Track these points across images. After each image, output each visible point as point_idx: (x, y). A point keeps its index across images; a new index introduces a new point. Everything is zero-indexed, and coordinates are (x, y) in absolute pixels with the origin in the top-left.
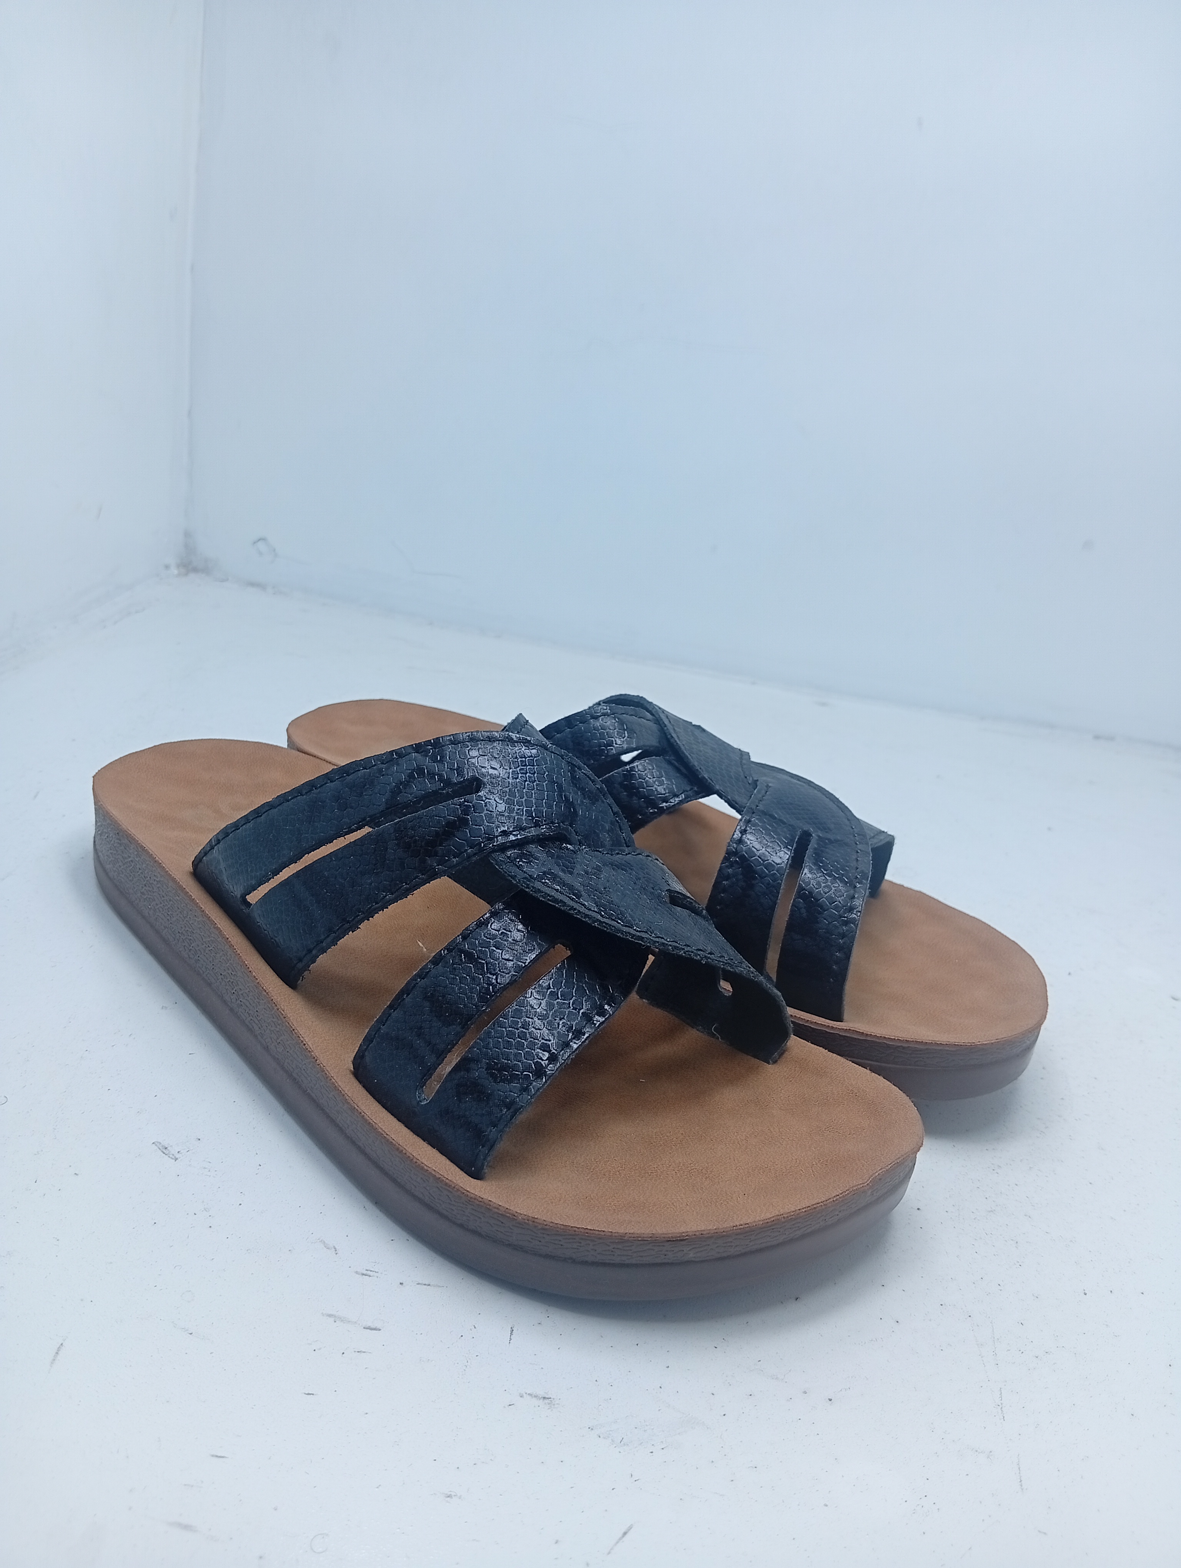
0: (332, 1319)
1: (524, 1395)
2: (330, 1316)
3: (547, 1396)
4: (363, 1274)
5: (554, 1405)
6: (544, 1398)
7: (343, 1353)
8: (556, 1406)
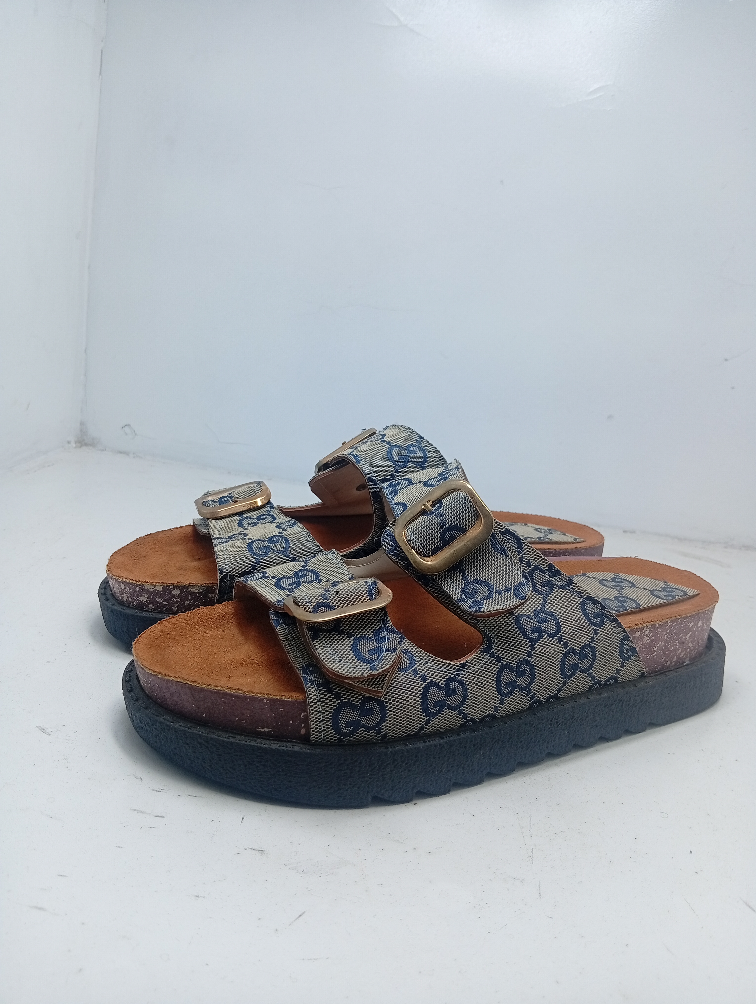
0: (136, 812)
1: (247, 849)
2: (135, 810)
3: (261, 850)
4: (157, 791)
5: (264, 854)
6: (259, 850)
7: (141, 828)
8: (266, 854)
